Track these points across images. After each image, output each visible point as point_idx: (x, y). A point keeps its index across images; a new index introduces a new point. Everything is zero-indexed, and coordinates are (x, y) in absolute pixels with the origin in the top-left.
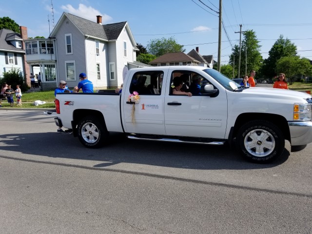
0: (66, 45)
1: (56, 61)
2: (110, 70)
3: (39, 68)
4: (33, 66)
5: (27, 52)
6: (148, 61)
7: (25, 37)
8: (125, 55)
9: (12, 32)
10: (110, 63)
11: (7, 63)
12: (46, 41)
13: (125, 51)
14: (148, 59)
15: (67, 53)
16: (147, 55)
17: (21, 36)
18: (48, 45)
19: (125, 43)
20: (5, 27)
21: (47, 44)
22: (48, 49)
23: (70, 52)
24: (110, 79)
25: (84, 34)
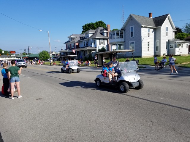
0: (130, 32)
1: (124, 42)
2: (156, 45)
3: (115, 46)
4: (112, 45)
5: (110, 38)
6: (183, 38)
7: (109, 30)
8: (167, 35)
9: (103, 28)
10: (156, 41)
11: (100, 44)
12: (120, 31)
13: (167, 33)
14: (183, 36)
16: (182, 33)
17: (107, 30)
18: (121, 33)
19: (167, 28)
20: (99, 26)
22: (121, 36)
23: (133, 36)
24: (156, 51)
25: (141, 25)
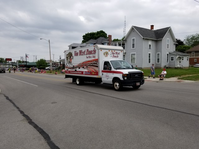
0: (132, 44)
2: (157, 57)
6: (184, 50)
7: (110, 41)
12: (121, 43)
13: (168, 45)
15: (132, 48)
16: (184, 46)
19: (168, 40)
21: (122, 44)
22: (122, 47)
23: (134, 48)
24: (157, 63)
25: (142, 37)
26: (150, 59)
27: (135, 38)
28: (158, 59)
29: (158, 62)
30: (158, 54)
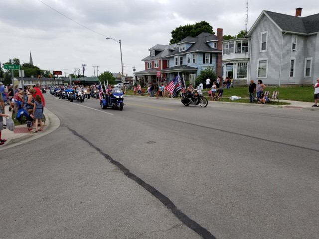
0: (261, 43)
1: (249, 59)
2: (305, 66)
4: (227, 64)
5: (223, 52)
7: (220, 38)
10: (306, 59)
11: (204, 63)
12: (242, 41)
15: (261, 51)
17: (217, 38)
18: (244, 44)
22: (243, 48)
23: (265, 49)
24: (305, 76)
25: (281, 30)
26: (292, 70)
27: (267, 32)
28: (308, 70)
29: (308, 74)
30: (308, 60)
